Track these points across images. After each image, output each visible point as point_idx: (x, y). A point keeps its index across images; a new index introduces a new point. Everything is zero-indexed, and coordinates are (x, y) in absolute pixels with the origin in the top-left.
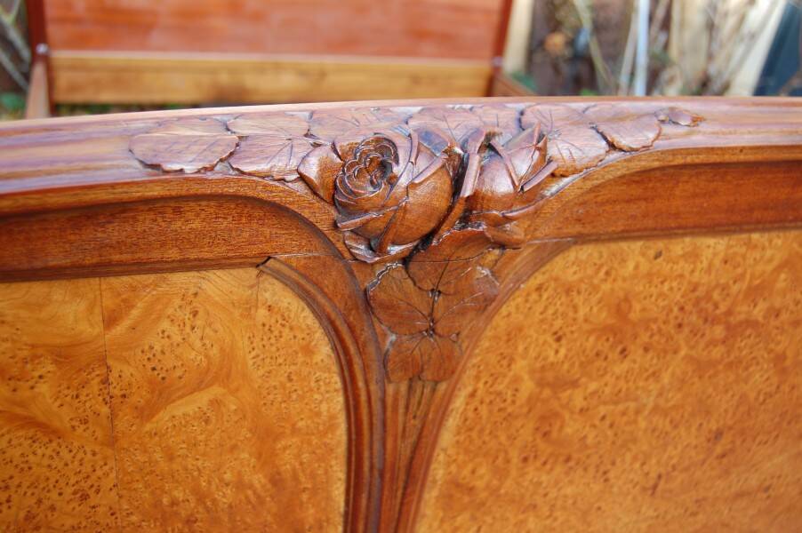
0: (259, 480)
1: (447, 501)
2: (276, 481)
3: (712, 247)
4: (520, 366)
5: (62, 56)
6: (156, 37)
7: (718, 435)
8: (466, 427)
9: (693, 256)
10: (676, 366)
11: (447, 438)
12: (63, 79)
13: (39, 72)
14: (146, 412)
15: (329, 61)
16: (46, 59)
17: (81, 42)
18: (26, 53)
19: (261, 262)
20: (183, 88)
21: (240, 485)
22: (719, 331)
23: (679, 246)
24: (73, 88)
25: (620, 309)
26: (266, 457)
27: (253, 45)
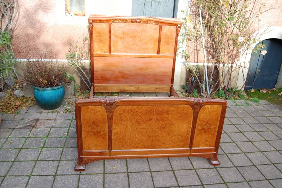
0: (102, 118)
1: (114, 122)
2: (103, 119)
3: (130, 106)
4: (118, 113)
5: (96, 85)
6: (111, 82)
7: (136, 121)
8: (115, 117)
9: (128, 107)
10: (130, 115)
12: (96, 88)
13: (92, 87)
14: (96, 113)
15: (140, 85)
16: (93, 85)
17: (99, 83)
18: (90, 84)
19: (101, 105)
20: (115, 90)
21: (101, 119)
22: (133, 112)
24: (97, 90)
25: (124, 110)
26: (103, 117)
27: (126, 83)
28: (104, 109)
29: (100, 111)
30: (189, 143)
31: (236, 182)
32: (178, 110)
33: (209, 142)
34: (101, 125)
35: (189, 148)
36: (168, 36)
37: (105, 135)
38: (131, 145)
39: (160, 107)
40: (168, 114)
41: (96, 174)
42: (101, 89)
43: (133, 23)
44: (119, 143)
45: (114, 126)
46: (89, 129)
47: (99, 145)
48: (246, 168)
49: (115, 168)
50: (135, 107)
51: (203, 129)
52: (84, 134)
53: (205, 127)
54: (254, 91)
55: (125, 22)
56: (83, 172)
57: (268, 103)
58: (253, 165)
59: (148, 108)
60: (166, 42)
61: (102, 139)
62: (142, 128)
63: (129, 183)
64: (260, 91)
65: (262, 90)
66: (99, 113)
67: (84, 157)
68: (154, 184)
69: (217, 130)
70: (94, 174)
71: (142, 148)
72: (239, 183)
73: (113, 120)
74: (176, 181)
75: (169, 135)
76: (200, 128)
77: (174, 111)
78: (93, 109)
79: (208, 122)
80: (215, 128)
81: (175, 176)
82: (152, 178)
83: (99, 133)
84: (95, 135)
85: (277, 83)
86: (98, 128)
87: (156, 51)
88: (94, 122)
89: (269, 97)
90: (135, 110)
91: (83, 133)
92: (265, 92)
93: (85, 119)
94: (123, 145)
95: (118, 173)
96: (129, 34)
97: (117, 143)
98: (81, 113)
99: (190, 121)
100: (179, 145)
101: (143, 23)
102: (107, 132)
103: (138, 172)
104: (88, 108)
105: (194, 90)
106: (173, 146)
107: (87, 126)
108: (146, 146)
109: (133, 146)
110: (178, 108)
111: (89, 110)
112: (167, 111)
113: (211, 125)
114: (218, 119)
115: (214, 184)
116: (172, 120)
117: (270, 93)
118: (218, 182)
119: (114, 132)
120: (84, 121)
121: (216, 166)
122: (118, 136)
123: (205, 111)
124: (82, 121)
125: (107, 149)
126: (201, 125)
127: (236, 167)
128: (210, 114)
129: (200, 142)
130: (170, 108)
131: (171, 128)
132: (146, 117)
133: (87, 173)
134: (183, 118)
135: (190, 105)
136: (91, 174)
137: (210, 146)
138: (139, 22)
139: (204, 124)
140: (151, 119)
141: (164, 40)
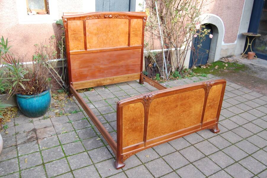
0: (140, 114)
1: (150, 115)
2: (141, 114)
3: (162, 98)
4: (153, 106)
5: (74, 83)
6: (88, 78)
7: (166, 110)
8: (150, 110)
10: (162, 105)
11: (149, 111)
14: (136, 110)
15: (114, 77)
16: (72, 84)
18: (63, 83)
19: (140, 102)
20: (92, 85)
22: (164, 103)
23: (160, 98)
24: (76, 88)
25: (158, 102)
26: (141, 112)
28: (142, 104)
29: (139, 108)
30: (201, 119)
31: (239, 142)
32: (196, 93)
33: (213, 115)
34: (139, 120)
35: (201, 124)
36: (136, 28)
37: (142, 129)
38: (161, 132)
39: (184, 94)
40: (189, 98)
41: (137, 166)
42: (79, 86)
43: (106, 19)
44: (152, 133)
45: (149, 119)
46: (129, 127)
47: (136, 139)
48: (237, 129)
49: (148, 156)
50: (166, 98)
51: (210, 106)
52: (125, 132)
53: (212, 104)
54: (196, 68)
55: (99, 18)
56: (125, 169)
57: (214, 76)
58: (239, 126)
59: (175, 96)
60: (135, 34)
61: (139, 133)
62: (170, 115)
63: (170, 166)
64: (200, 67)
65: (202, 67)
66: (138, 109)
67: (123, 154)
68: (187, 160)
69: (219, 104)
70: (135, 167)
71: (169, 133)
72: (241, 142)
73: (149, 113)
74: (201, 153)
75: (188, 116)
76: (208, 106)
77: (193, 95)
78: (133, 107)
79: (213, 99)
80: (217, 103)
81: (198, 149)
82: (183, 156)
83: (137, 128)
84: (133, 131)
85: (209, 59)
86: (137, 124)
87: (127, 43)
88: (133, 119)
89: (210, 71)
90: (166, 100)
91: (123, 132)
92: (205, 67)
93: (126, 118)
94: (155, 134)
95: (154, 160)
96: (102, 29)
97: (151, 133)
98: (123, 112)
99: (203, 101)
100: (194, 123)
101: (115, 18)
102: (144, 126)
103: (169, 154)
104: (129, 107)
105: (157, 74)
106: (190, 125)
107: (127, 124)
108: (172, 130)
109: (162, 133)
110: (196, 92)
111: (130, 108)
112: (188, 96)
113: (215, 101)
114: (219, 96)
115: (227, 147)
116: (191, 103)
117: (209, 68)
118: (228, 145)
119: (149, 123)
120: (125, 120)
121: (218, 133)
122: (151, 127)
123: (212, 91)
124: (123, 120)
125: (142, 142)
126: (210, 103)
127: (231, 130)
128: (215, 92)
129: (208, 117)
130: (190, 94)
131: (190, 110)
132: (173, 105)
133: (129, 168)
134: (198, 99)
135: (204, 88)
136: (132, 168)
137: (213, 118)
138: (111, 18)
139: (211, 101)
140: (177, 106)
141: (133, 32)
